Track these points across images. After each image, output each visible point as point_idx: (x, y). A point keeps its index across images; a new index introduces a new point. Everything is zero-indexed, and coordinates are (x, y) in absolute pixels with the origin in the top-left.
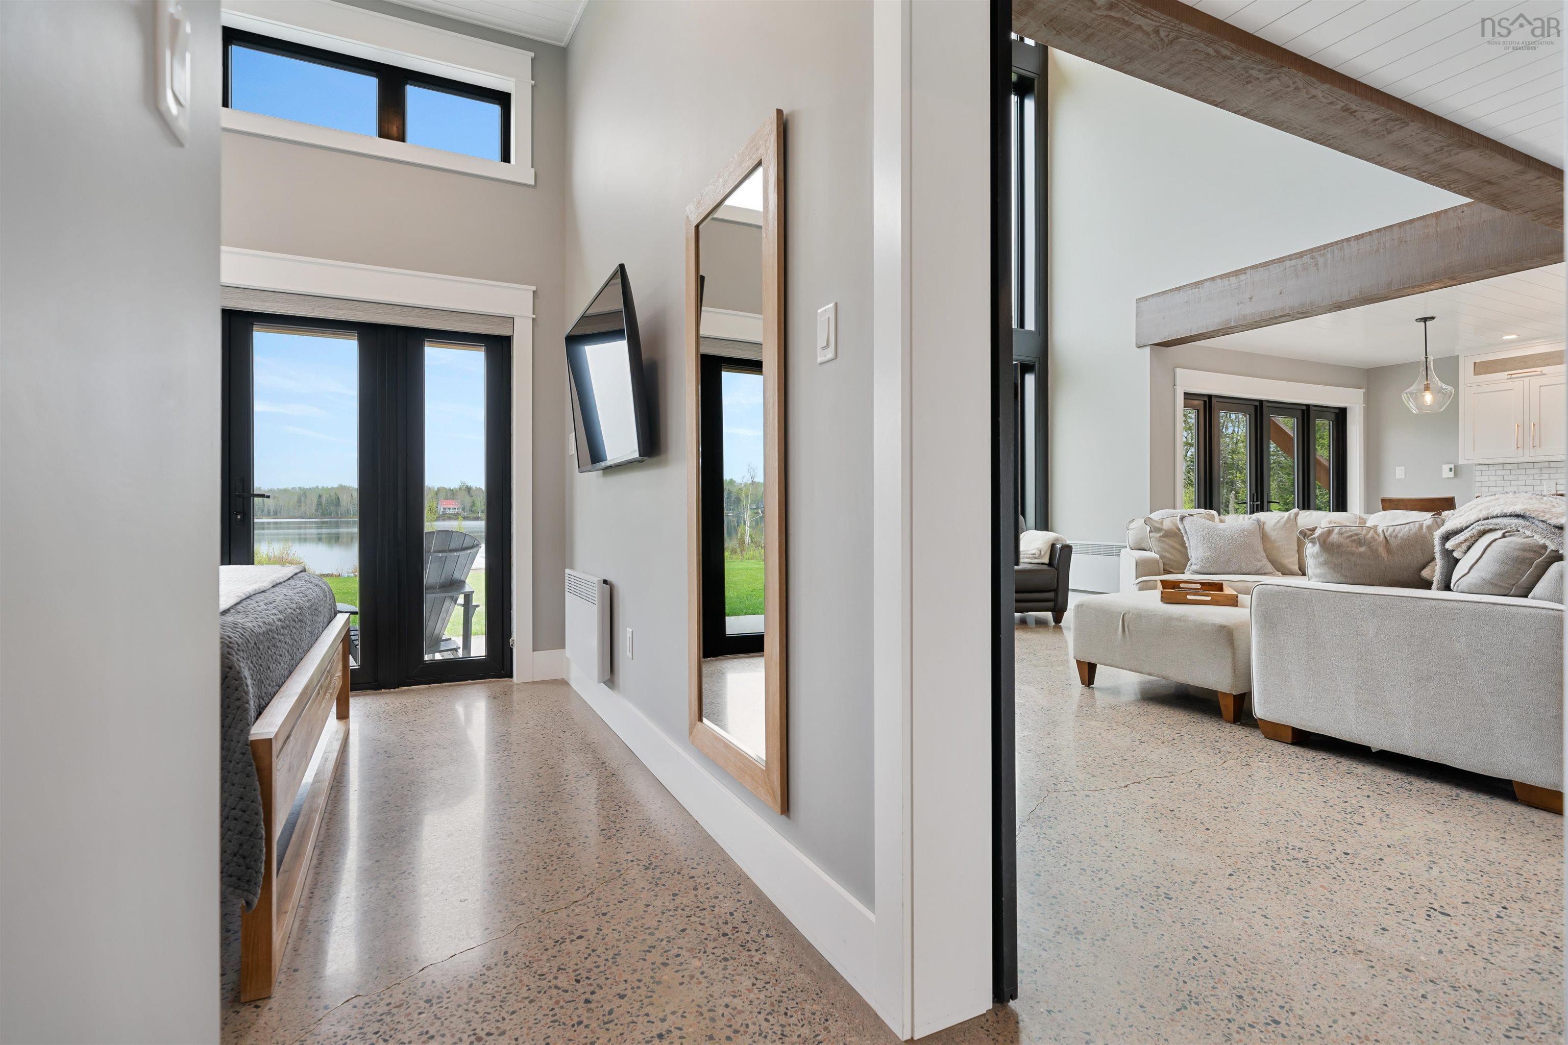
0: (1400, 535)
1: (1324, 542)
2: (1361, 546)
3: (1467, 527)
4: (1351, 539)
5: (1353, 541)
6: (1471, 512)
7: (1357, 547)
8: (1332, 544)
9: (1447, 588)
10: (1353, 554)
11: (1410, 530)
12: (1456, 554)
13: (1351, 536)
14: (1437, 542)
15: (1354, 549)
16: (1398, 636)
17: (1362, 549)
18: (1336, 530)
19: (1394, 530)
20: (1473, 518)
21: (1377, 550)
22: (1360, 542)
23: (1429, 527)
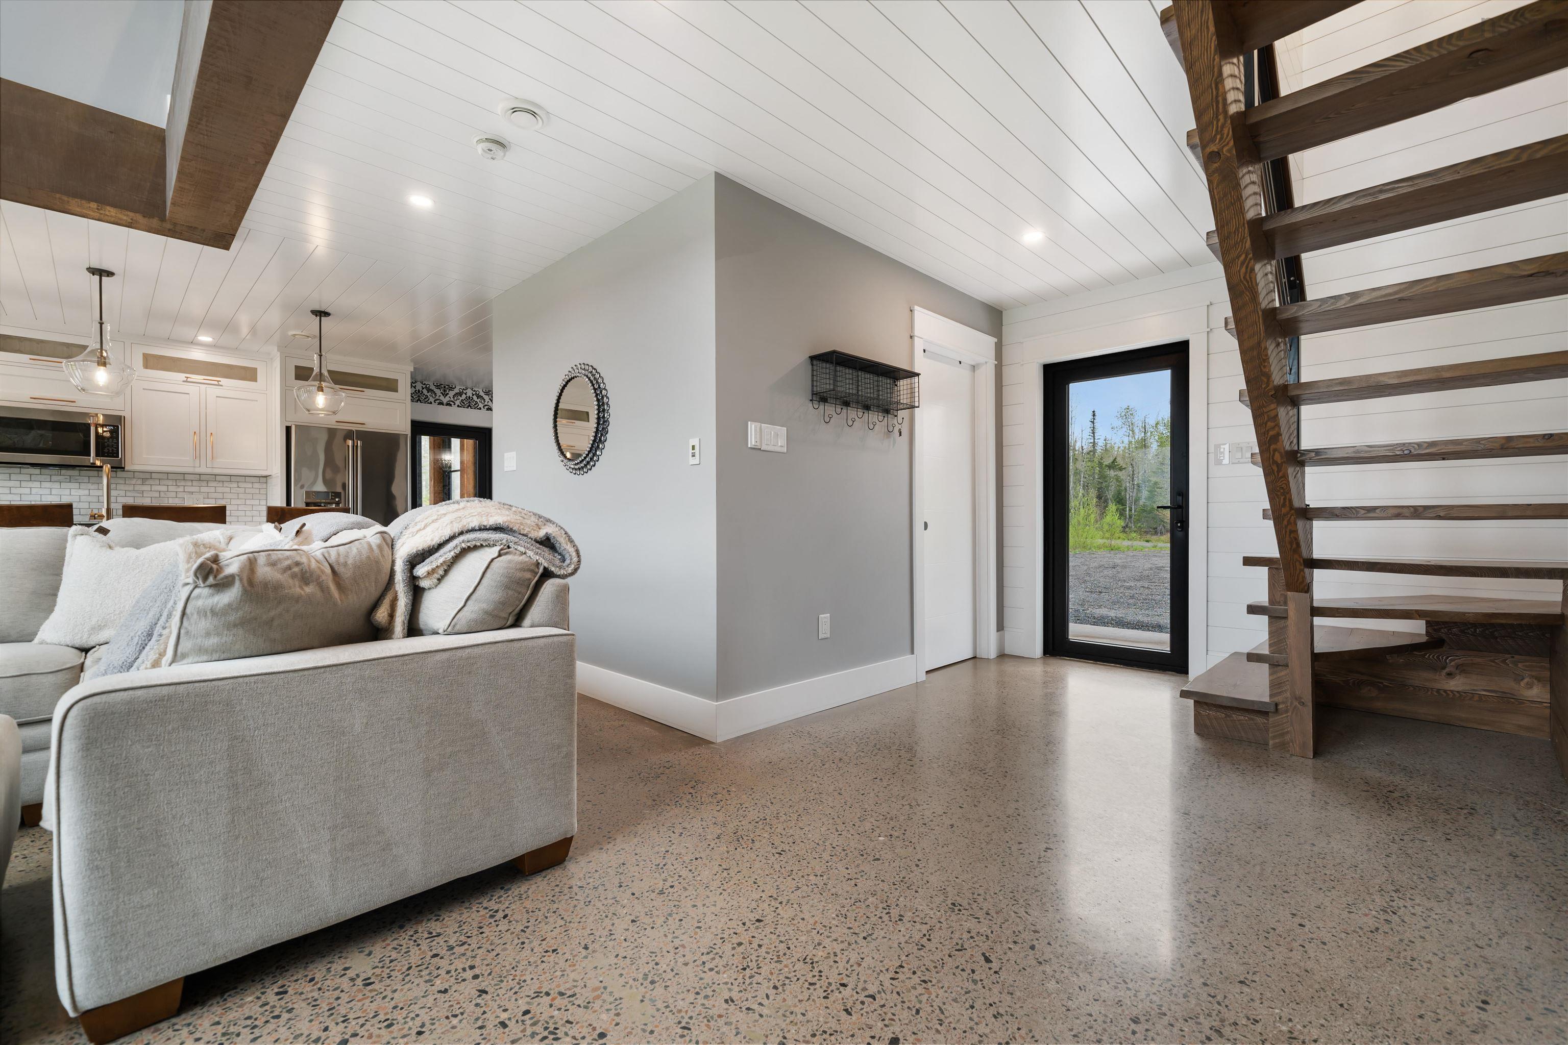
0: (350, 562)
1: (251, 582)
2: (307, 584)
3: (440, 546)
4: (289, 572)
5: (294, 576)
6: (435, 525)
7: (302, 589)
8: (265, 585)
9: (413, 630)
10: (297, 599)
11: (360, 552)
12: (424, 584)
13: (289, 568)
14: (399, 567)
15: (298, 590)
16: (399, 719)
17: (309, 589)
18: (262, 559)
19: (339, 555)
20: (447, 533)
21: (328, 588)
22: (306, 577)
23: (380, 547)
